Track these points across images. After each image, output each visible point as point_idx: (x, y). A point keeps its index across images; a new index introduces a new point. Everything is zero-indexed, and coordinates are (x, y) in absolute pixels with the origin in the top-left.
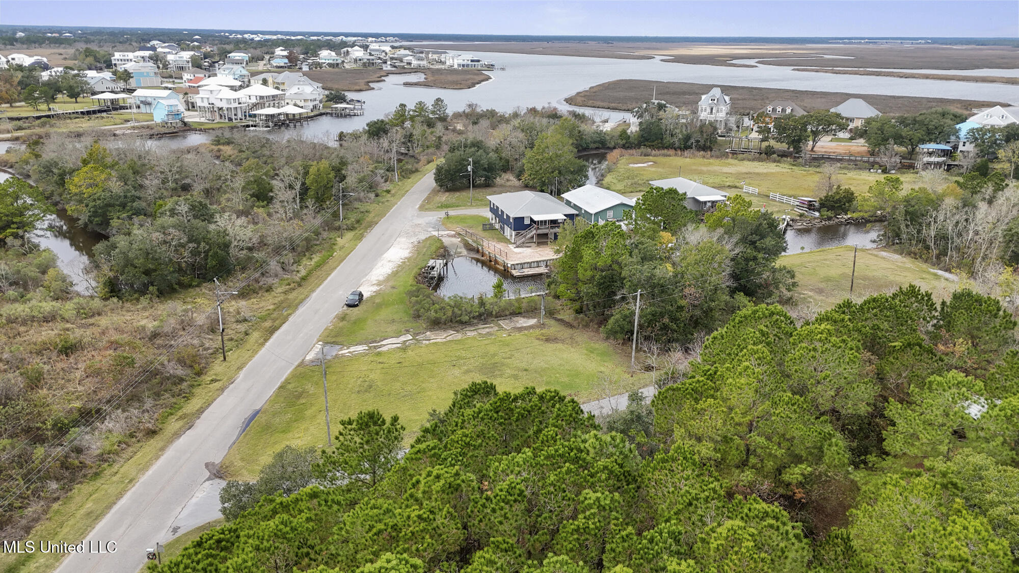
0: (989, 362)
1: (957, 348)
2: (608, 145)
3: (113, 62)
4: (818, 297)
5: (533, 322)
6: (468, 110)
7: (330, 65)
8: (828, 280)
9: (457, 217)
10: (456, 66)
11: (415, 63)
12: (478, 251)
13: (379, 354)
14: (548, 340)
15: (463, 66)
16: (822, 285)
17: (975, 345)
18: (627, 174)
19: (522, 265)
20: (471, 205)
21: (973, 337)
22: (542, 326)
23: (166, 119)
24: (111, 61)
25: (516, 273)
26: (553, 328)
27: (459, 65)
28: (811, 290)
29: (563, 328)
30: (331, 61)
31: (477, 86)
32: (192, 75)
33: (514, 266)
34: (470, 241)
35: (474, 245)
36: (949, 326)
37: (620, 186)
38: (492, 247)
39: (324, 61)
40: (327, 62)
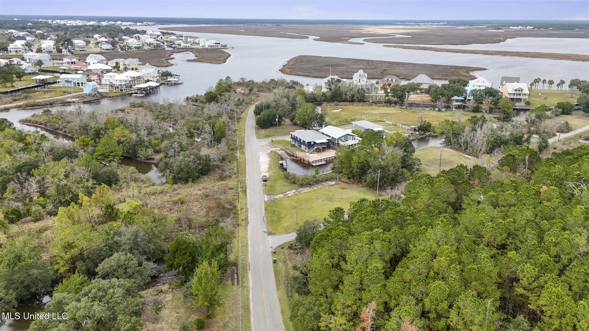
0: (484, 186)
1: (476, 182)
2: (317, 100)
3: (9, 50)
4: (427, 168)
5: (334, 183)
6: (241, 81)
7: (135, 47)
8: (429, 161)
9: (276, 141)
10: (207, 47)
11: (183, 45)
12: (294, 156)
13: (289, 197)
14: (343, 189)
15: (211, 46)
16: (428, 163)
17: (480, 181)
18: (334, 117)
19: (316, 161)
20: (277, 135)
21: (480, 179)
22: (338, 184)
23: (91, 92)
24: (7, 48)
25: (314, 164)
26: (343, 185)
27: (209, 46)
28: (425, 165)
29: (345, 184)
30: (136, 46)
31: (227, 60)
32: (70, 60)
33: (313, 162)
34: (289, 152)
35: (291, 153)
36: (473, 176)
37: (334, 122)
38: (300, 154)
39: (132, 45)
40: (134, 46)
